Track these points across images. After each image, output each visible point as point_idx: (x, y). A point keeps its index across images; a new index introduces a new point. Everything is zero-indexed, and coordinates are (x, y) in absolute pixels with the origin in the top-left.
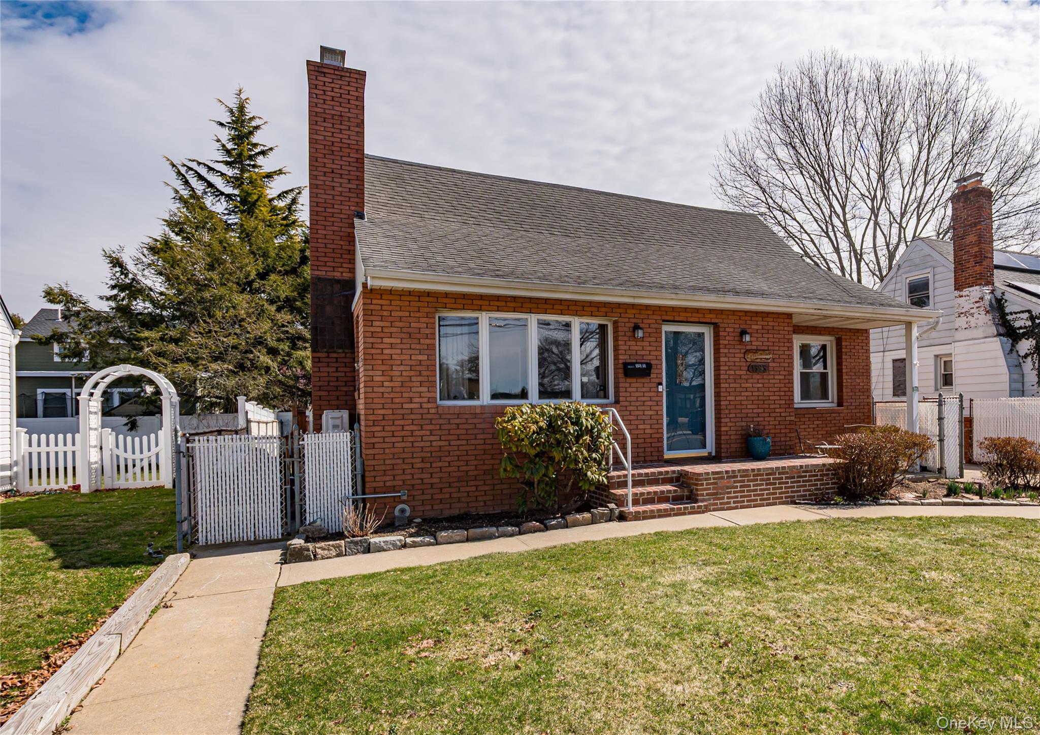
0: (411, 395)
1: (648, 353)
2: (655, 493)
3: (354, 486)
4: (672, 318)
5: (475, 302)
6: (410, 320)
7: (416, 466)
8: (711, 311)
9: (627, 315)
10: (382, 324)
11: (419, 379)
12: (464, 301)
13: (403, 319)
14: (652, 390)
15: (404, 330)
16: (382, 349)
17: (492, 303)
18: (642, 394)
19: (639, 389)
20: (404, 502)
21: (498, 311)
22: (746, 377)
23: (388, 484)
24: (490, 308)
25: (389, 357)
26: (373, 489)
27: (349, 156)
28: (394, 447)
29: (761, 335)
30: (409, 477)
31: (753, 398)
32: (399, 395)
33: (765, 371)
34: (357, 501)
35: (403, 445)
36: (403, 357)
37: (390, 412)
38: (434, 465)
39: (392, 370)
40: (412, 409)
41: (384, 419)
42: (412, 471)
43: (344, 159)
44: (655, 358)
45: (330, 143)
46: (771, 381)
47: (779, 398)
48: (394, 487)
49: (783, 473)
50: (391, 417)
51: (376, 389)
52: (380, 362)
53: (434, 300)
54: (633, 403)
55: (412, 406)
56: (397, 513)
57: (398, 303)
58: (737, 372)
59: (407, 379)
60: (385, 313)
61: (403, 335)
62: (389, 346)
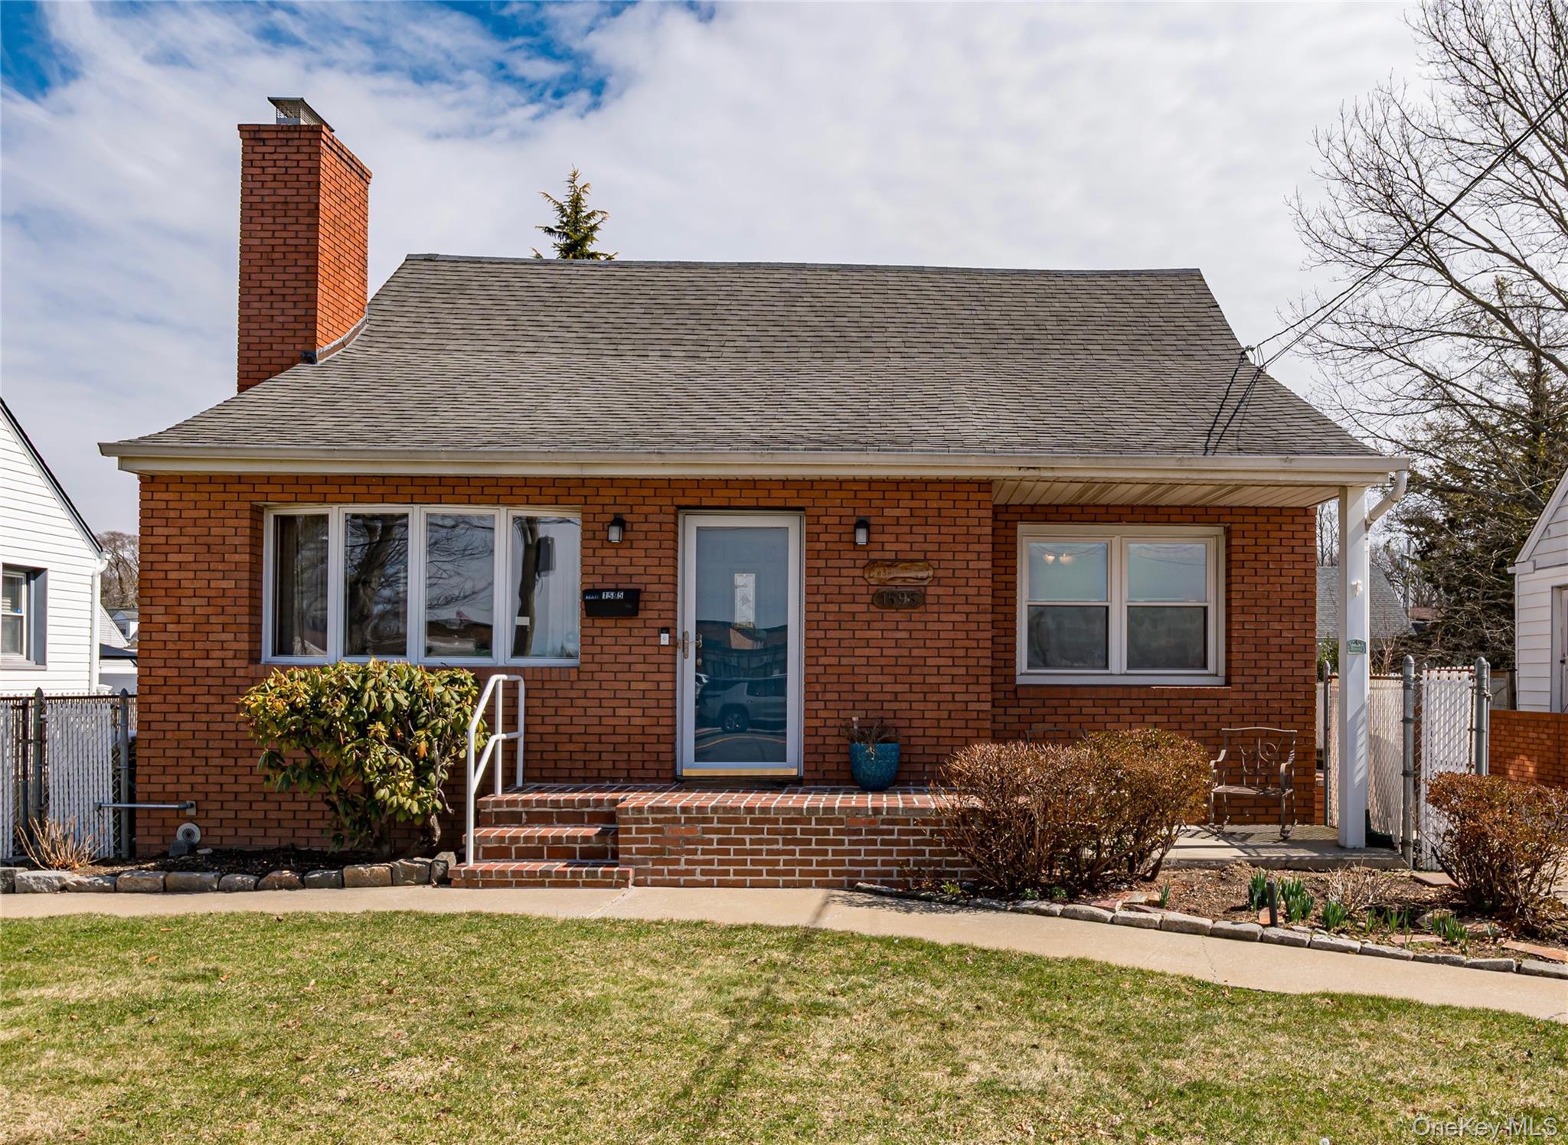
0: (208, 645)
1: (641, 570)
2: (542, 839)
3: (117, 785)
4: (695, 502)
5: (315, 489)
6: (211, 523)
7: (212, 762)
8: (785, 483)
9: (599, 500)
10: (166, 531)
11: (221, 619)
12: (296, 489)
13: (199, 522)
14: (649, 641)
15: (201, 540)
16: (166, 571)
17: (344, 489)
18: (626, 650)
19: (621, 641)
20: (191, 820)
21: (354, 502)
22: (867, 617)
23: (169, 788)
24: (340, 497)
25: (176, 585)
26: (146, 795)
27: (296, 265)
28: (179, 730)
29: (907, 529)
30: (202, 779)
31: (883, 661)
32: (190, 645)
33: (913, 604)
34: (119, 812)
35: (193, 726)
36: (197, 584)
37: (175, 672)
38: (240, 762)
39: (180, 605)
40: (208, 668)
41: (165, 685)
42: (207, 770)
43: (288, 270)
44: (655, 579)
45: (269, 249)
46: (930, 626)
47: (950, 662)
48: (177, 793)
49: (830, 822)
50: (177, 681)
51: (155, 636)
52: (163, 593)
53: (249, 488)
54: (606, 667)
55: (209, 663)
56: (180, 836)
57: (193, 496)
58: (846, 608)
59: (203, 620)
60: (172, 514)
61: (198, 549)
62: (177, 566)
